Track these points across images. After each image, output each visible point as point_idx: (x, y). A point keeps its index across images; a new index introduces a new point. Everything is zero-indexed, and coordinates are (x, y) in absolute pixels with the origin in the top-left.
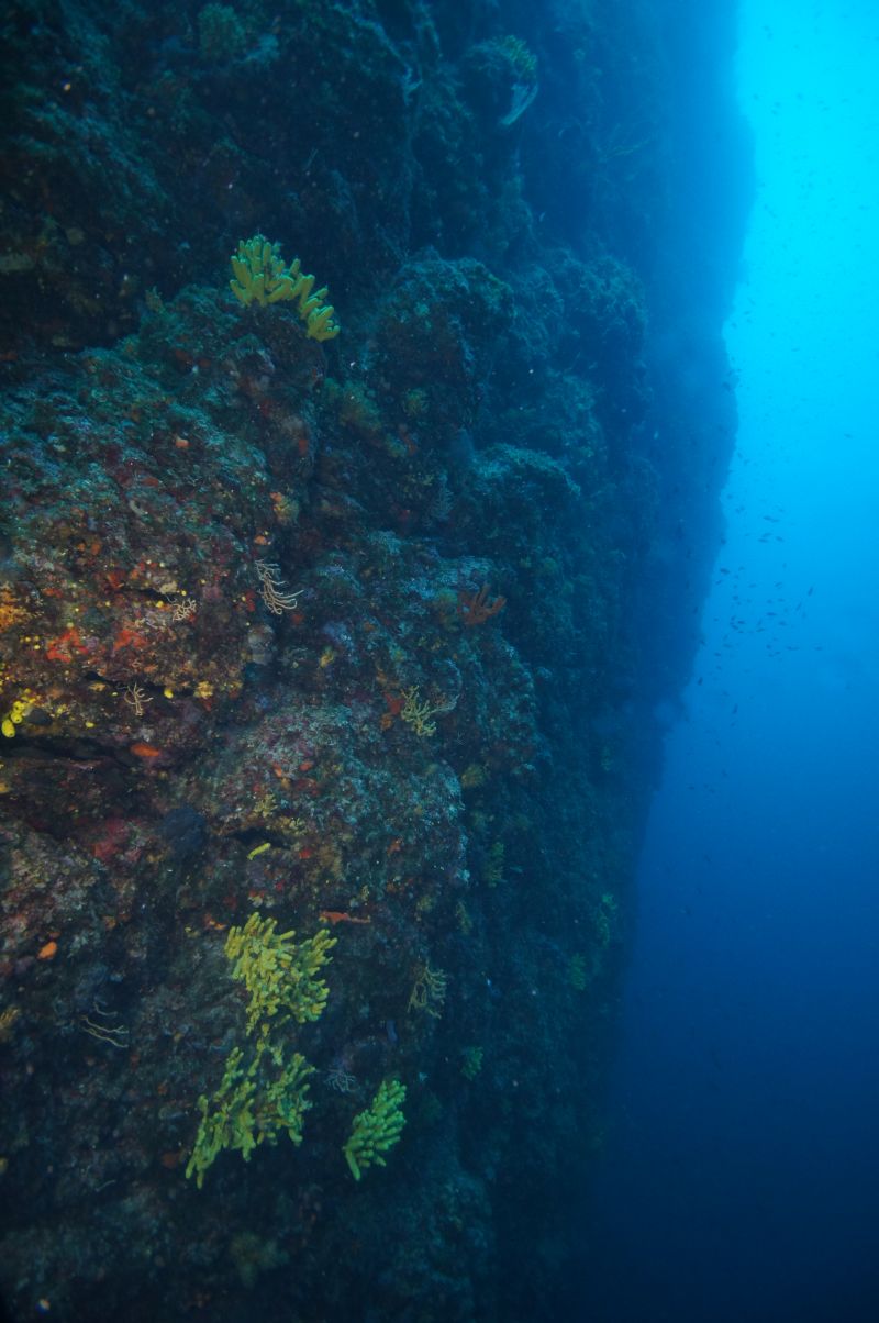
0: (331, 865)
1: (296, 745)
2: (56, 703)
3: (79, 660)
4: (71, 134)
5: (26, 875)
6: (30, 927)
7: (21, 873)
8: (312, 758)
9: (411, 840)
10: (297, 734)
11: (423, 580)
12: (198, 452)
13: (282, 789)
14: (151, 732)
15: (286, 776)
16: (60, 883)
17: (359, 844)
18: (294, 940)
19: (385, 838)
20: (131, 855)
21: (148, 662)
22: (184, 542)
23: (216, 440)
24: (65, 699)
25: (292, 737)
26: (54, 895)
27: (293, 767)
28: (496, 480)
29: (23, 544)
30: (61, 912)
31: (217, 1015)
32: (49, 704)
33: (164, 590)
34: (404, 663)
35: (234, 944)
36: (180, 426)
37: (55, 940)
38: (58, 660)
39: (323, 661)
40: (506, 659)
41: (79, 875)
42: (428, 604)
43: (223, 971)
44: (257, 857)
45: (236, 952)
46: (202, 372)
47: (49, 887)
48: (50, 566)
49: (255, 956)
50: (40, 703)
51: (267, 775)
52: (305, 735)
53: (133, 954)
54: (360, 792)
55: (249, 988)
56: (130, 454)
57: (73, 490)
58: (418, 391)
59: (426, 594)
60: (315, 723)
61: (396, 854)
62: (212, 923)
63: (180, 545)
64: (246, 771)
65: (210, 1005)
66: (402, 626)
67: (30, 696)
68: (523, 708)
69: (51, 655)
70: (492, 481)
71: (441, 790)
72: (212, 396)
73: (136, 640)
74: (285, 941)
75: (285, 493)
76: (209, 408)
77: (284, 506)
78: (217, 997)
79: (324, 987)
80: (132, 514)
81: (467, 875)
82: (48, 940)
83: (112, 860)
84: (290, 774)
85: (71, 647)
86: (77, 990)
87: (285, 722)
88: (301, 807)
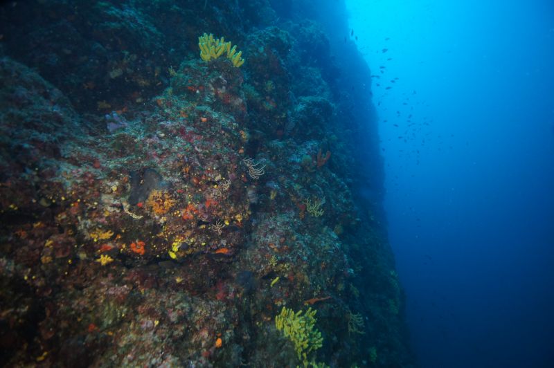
0: (303, 280)
1: (275, 233)
2: (190, 238)
3: (196, 216)
4: (123, 17)
5: (201, 312)
6: (209, 334)
7: (199, 312)
8: (283, 236)
9: (328, 261)
10: (274, 229)
11: (294, 155)
12: (211, 122)
13: (276, 253)
14: (225, 241)
15: (275, 247)
16: (214, 313)
17: (310, 268)
18: (302, 315)
19: (319, 263)
20: (231, 296)
21: (219, 211)
22: (218, 158)
23: (215, 116)
24: (192, 236)
25: (272, 230)
26: (214, 318)
27: (277, 242)
28: (303, 111)
29: (165, 174)
30: (219, 324)
31: (284, 355)
32: (187, 239)
33: (217, 179)
34: (300, 190)
35: (279, 324)
36: (202, 113)
37: (220, 337)
38: (188, 219)
39: (272, 197)
40: (334, 179)
41: (218, 307)
42: (300, 164)
43: (278, 336)
44: (274, 285)
45: (281, 326)
46: (201, 92)
47: (211, 316)
48: (177, 180)
49: (289, 325)
50: (183, 240)
51: (269, 249)
52: (277, 228)
53: (245, 337)
54: (304, 246)
55: (292, 340)
56: (189, 129)
57: (175, 148)
58: (269, 81)
59: (298, 160)
60: (279, 222)
61: (324, 268)
62: (265, 318)
63: (217, 159)
64: (260, 250)
65: (279, 352)
66: (294, 176)
67: (179, 238)
68: (347, 196)
69: (185, 217)
70: (302, 112)
71: (331, 238)
72: (208, 99)
73: (212, 203)
74: (299, 316)
75: (243, 131)
76: (209, 104)
77: (245, 135)
78: (281, 348)
79: (318, 332)
80: (197, 152)
81: (352, 270)
82: (218, 337)
83: (225, 300)
84: (277, 246)
85: (191, 211)
86: (232, 357)
87: (267, 226)
88: (286, 258)
